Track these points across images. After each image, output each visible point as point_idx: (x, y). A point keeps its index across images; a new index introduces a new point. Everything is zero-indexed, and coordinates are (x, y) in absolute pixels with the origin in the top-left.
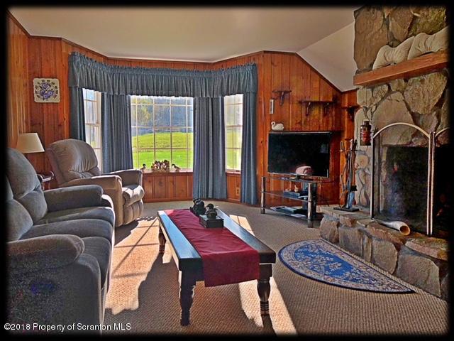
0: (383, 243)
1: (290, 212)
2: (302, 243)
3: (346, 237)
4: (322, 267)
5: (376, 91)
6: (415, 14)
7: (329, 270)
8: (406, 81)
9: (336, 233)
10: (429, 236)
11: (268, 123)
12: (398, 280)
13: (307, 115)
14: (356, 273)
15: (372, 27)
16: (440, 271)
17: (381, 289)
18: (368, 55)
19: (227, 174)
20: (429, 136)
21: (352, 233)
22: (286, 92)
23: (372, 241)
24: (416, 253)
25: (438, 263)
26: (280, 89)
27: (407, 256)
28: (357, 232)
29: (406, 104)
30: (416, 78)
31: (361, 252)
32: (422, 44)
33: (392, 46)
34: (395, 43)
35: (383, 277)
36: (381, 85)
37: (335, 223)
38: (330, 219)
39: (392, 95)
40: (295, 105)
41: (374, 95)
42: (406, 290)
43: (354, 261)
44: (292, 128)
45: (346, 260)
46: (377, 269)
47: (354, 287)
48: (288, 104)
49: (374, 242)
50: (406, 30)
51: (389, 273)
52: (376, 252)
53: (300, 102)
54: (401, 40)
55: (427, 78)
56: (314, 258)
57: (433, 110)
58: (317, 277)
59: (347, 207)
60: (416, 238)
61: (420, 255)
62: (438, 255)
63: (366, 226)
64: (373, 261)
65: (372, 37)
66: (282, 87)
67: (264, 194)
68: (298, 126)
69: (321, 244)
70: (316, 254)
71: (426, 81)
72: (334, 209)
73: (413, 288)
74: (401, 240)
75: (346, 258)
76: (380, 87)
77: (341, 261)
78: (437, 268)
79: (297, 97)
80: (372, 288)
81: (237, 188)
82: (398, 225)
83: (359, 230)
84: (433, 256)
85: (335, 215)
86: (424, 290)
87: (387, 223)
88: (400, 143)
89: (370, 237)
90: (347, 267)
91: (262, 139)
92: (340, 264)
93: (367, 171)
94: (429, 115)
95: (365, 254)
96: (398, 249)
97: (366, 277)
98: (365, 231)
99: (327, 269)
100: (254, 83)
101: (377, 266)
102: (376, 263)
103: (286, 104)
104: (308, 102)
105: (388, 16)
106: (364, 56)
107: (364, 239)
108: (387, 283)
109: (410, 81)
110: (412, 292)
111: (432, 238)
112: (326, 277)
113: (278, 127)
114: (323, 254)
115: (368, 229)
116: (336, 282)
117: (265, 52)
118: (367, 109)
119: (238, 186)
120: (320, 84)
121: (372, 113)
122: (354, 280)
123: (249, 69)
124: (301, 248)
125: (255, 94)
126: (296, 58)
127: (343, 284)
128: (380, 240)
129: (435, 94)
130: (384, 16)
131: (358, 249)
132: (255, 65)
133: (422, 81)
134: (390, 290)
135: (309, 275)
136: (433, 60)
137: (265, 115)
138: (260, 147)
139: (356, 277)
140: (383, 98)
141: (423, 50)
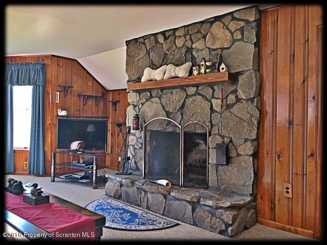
0: (155, 195)
1: (77, 179)
2: (96, 202)
3: (127, 194)
4: (119, 219)
5: (142, 95)
6: (167, 52)
7: (124, 220)
8: (162, 91)
9: (120, 191)
10: (181, 187)
11: (55, 110)
12: (166, 218)
13: (84, 105)
14: (142, 219)
15: (139, 54)
16: (192, 209)
17: (161, 227)
18: (136, 71)
19: (15, 151)
20: (180, 127)
21: (132, 190)
22: (69, 87)
23: (147, 194)
24: (177, 199)
25: (191, 204)
26: (64, 85)
27: (171, 202)
28: (136, 189)
29: (162, 105)
30: (168, 91)
31: (139, 203)
32: (173, 71)
33: (152, 68)
34: (154, 67)
35: (158, 218)
36: (146, 92)
37: (118, 184)
38: (114, 182)
39: (153, 99)
40: (75, 97)
41: (141, 98)
42: (174, 224)
43: (137, 210)
44: (73, 114)
45: (131, 210)
46: (151, 212)
47: (145, 229)
48: (70, 97)
49: (149, 195)
50: (161, 60)
51: (160, 214)
52: (150, 202)
53: (79, 95)
54: (158, 66)
55: (174, 91)
56: (110, 213)
57: (178, 110)
58: (119, 227)
59: (125, 172)
60: (175, 189)
61: (179, 200)
62: (191, 199)
63: (143, 185)
64: (148, 208)
65: (139, 60)
66: (66, 83)
67: (54, 166)
68: (78, 113)
69: (109, 201)
70: (109, 209)
71: (174, 93)
72: (116, 174)
73: (178, 222)
74: (167, 192)
75: (131, 209)
76: (145, 93)
77: (128, 212)
78: (191, 207)
79: (77, 91)
80: (156, 227)
81: (25, 162)
82: (164, 182)
83: (137, 188)
84: (188, 200)
85: (118, 179)
86: (183, 222)
87: (155, 181)
88: (159, 129)
89: (146, 192)
90: (134, 215)
91: (50, 122)
92: (129, 214)
93: (136, 146)
94: (176, 113)
95: (142, 204)
96: (165, 198)
97: (149, 220)
98: (142, 189)
99: (123, 219)
100: (43, 79)
101: (151, 211)
102: (151, 209)
103: (69, 96)
104: (85, 96)
105: (149, 50)
106: (133, 72)
107: (141, 194)
108: (162, 222)
109: (165, 92)
110: (178, 224)
111: (183, 188)
112: (125, 225)
113: (63, 113)
114: (115, 208)
115: (144, 187)
116: (133, 228)
117: (53, 56)
118: (135, 106)
119: (26, 161)
120: (93, 84)
121: (139, 109)
122: (143, 224)
123: (39, 67)
124: (97, 206)
125: (44, 87)
126: (76, 63)
127: (138, 228)
128: (152, 193)
129: (179, 101)
130: (147, 49)
131: (137, 201)
132: (44, 64)
133: (172, 93)
134: (166, 226)
135: (113, 226)
136: (180, 82)
137: (52, 103)
138: (48, 128)
139: (143, 221)
140: (147, 100)
141: (173, 75)
